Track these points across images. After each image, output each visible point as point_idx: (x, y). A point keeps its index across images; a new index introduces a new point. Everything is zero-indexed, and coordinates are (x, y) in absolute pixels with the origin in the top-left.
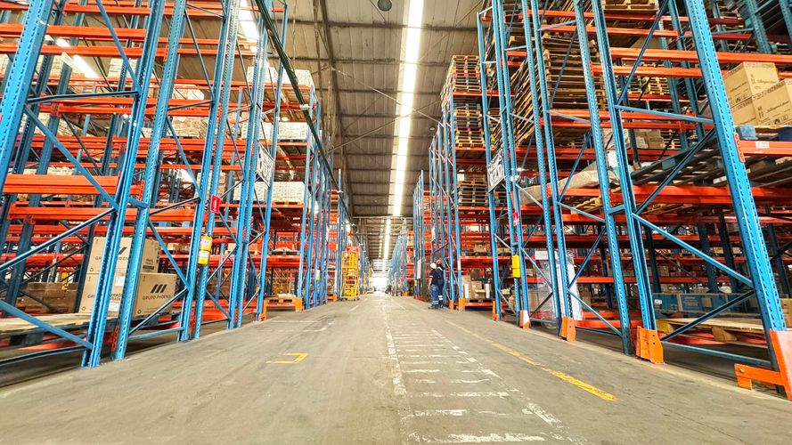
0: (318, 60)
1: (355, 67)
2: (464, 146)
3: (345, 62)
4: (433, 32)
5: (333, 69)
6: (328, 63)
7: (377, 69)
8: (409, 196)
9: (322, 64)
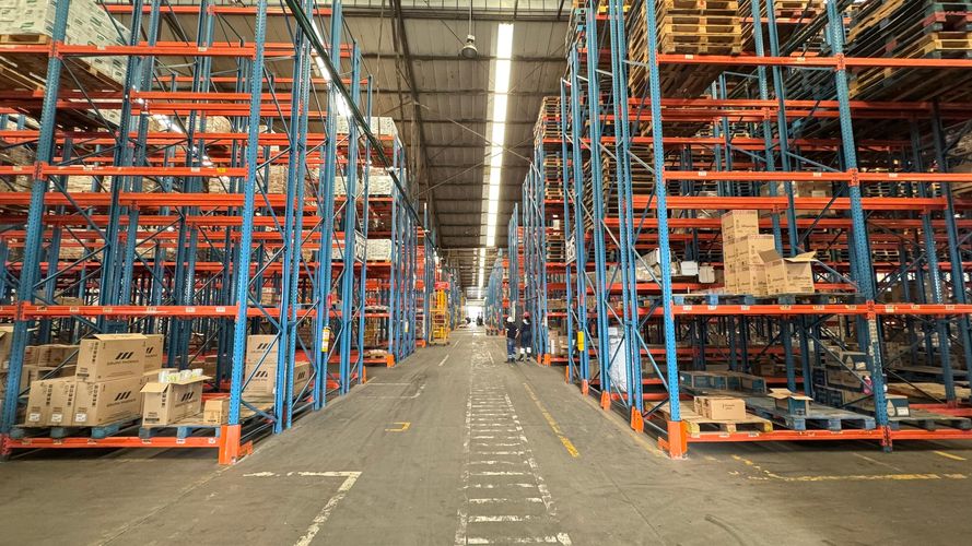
0: (399, 92)
1: (440, 99)
2: (553, 198)
3: (428, 93)
4: (524, 63)
5: (416, 103)
6: (410, 95)
7: (464, 99)
8: (503, 227)
9: (404, 96)
